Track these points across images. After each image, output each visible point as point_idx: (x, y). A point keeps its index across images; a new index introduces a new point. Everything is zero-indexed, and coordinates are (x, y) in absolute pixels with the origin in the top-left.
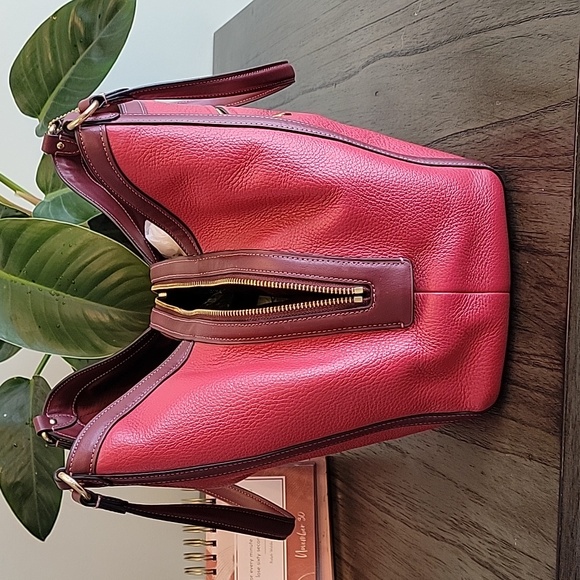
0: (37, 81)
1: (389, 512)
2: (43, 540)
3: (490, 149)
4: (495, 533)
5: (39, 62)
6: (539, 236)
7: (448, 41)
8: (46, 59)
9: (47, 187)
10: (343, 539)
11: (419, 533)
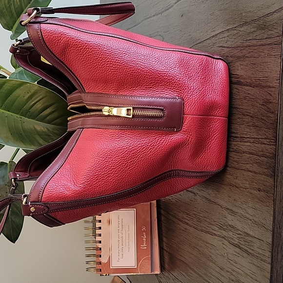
0: (11, 12)
1: (187, 224)
2: (14, 243)
3: (240, 38)
4: (241, 229)
5: (12, 2)
6: (264, 78)
8: (16, 3)
9: (16, 65)
10: (164, 239)
11: (203, 233)
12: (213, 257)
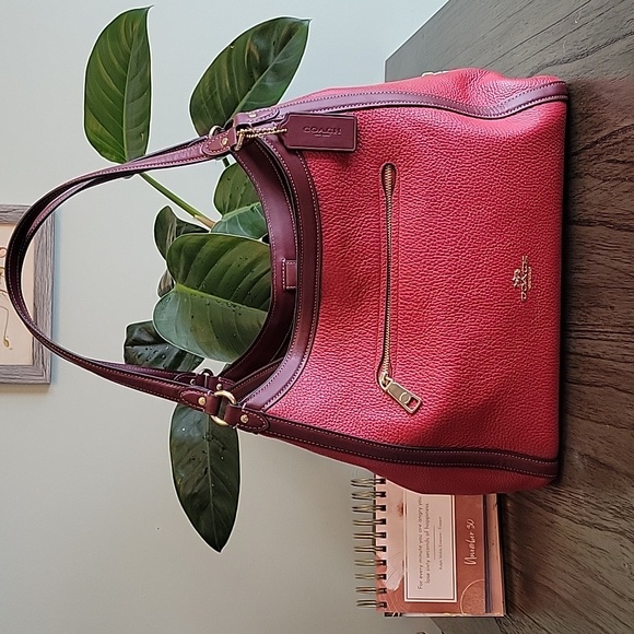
0: (215, 107)
2: (219, 551)
5: (217, 90)
7: (606, 44)
8: (224, 87)
9: (224, 206)
10: (513, 546)
11: (584, 527)
12: (605, 573)
